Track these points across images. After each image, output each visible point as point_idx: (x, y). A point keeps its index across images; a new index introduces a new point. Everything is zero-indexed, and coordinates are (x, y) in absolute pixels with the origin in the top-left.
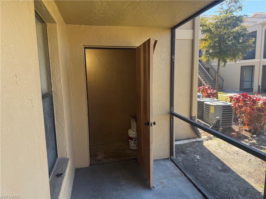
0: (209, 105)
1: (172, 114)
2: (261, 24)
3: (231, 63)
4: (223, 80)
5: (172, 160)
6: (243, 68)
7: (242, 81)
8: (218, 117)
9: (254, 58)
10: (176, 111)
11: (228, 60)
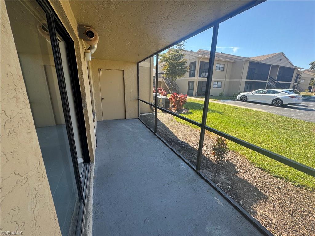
0: (160, 99)
1: (138, 100)
2: (198, 58)
3: (179, 79)
4: (179, 89)
5: (138, 119)
6: (189, 82)
7: (189, 89)
8: (163, 104)
9: (194, 77)
10: (140, 98)
11: (177, 77)
